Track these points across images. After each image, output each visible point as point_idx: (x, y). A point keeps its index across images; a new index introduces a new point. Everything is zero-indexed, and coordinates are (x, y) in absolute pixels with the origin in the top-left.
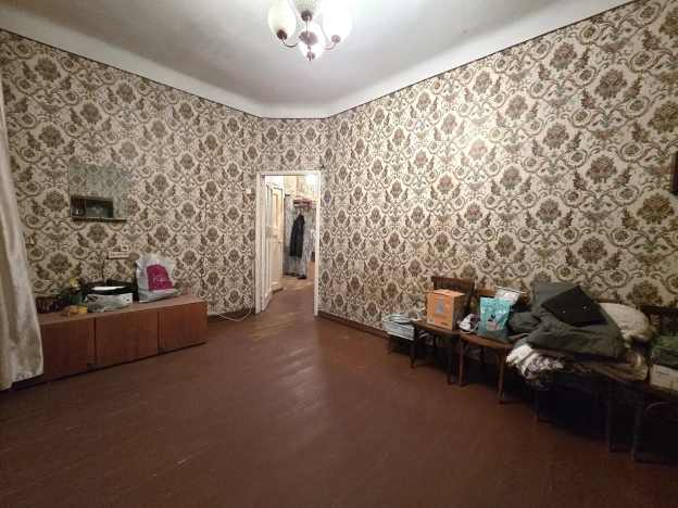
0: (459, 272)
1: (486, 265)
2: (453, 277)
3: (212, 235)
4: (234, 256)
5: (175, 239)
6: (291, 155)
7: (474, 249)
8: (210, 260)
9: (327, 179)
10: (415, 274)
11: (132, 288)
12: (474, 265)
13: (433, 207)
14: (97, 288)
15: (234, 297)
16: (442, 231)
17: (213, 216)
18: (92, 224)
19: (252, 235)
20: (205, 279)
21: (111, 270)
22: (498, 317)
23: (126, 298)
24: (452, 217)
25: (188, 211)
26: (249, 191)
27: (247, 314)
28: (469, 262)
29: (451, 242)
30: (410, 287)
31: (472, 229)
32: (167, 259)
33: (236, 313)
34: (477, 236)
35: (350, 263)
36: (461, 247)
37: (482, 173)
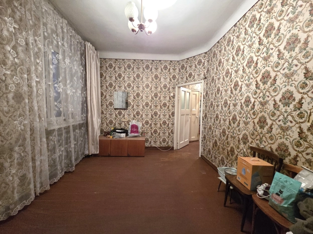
0: (274, 147)
1: (299, 145)
2: (269, 150)
3: (156, 114)
4: (164, 123)
5: (142, 115)
6: (190, 75)
7: (288, 129)
8: (154, 124)
9: (207, 84)
10: (245, 143)
11: (126, 132)
12: (287, 143)
13: (257, 95)
14: (117, 131)
15: (164, 140)
16: (263, 113)
17: (156, 106)
18: (119, 110)
19: (173, 114)
20: (152, 131)
21: (123, 126)
22: (285, 194)
23: (123, 135)
24: (270, 102)
25: (147, 104)
26: (172, 95)
27: (170, 149)
28: (283, 140)
29: (269, 122)
30: (242, 151)
31: (286, 112)
32: (139, 122)
33: (165, 147)
34: (290, 118)
35: (214, 131)
36: (277, 126)
37: (295, 62)
